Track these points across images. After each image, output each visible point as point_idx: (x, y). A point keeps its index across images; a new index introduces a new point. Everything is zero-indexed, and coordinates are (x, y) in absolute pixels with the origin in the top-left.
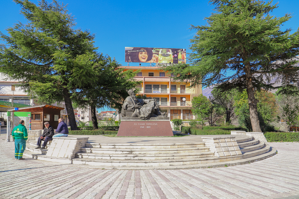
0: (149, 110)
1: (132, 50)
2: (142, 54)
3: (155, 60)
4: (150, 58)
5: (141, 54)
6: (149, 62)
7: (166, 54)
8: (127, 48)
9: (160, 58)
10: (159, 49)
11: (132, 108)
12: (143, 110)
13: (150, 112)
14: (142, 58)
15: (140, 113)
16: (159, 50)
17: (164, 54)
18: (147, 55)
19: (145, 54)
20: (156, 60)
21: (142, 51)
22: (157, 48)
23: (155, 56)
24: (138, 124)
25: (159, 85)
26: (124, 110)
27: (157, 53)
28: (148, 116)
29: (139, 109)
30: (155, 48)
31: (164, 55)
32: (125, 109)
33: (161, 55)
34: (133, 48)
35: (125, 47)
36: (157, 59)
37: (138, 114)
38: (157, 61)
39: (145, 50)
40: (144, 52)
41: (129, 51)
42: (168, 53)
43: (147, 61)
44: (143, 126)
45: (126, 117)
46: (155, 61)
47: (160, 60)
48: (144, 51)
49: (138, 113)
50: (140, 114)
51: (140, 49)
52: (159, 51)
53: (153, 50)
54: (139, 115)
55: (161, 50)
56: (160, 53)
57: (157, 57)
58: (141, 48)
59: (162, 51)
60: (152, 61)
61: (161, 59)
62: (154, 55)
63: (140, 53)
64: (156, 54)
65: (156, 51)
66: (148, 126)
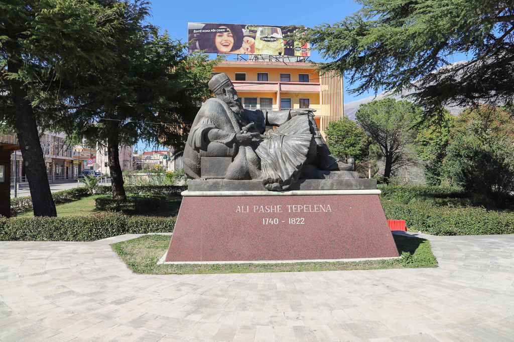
0: (297, 152)
1: (203, 29)
2: (223, 38)
3: (247, 49)
4: (237, 45)
5: (220, 36)
6: (237, 52)
7: (270, 36)
8: (192, 25)
9: (259, 44)
10: (256, 26)
11: (229, 145)
12: (272, 151)
13: (302, 160)
14: (222, 44)
15: (258, 162)
16: (255, 29)
17: (266, 37)
18: (232, 40)
19: (229, 36)
20: (250, 48)
21: (221, 30)
22: (252, 26)
23: (248, 41)
24: (251, 209)
25: (256, 99)
26: (197, 149)
27: (252, 34)
28: (293, 175)
29: (255, 146)
30: (248, 25)
31: (266, 39)
32: (198, 144)
33: (261, 39)
34: (204, 25)
35: (189, 23)
36: (252, 47)
37: (252, 167)
38: (252, 51)
39: (228, 29)
40: (226, 34)
41: (196, 30)
42: (275, 35)
43: (232, 50)
44: (272, 216)
45: (203, 177)
46: (249, 50)
47: (259, 49)
48: (226, 31)
49: (250, 164)
50: (260, 169)
51: (217, 26)
52: (255, 32)
53: (244, 28)
54: (257, 172)
55: (260, 29)
56: (258, 35)
57: (252, 43)
58: (221, 25)
59: (262, 32)
60: (241, 51)
61: (260, 47)
62: (245, 39)
63: (218, 34)
64: (250, 36)
65: (250, 31)
66: (295, 215)
